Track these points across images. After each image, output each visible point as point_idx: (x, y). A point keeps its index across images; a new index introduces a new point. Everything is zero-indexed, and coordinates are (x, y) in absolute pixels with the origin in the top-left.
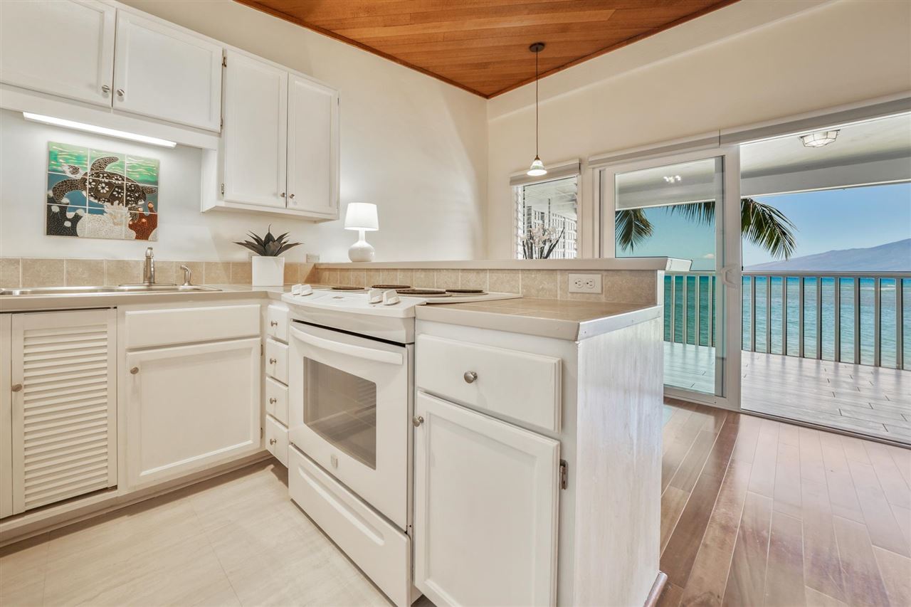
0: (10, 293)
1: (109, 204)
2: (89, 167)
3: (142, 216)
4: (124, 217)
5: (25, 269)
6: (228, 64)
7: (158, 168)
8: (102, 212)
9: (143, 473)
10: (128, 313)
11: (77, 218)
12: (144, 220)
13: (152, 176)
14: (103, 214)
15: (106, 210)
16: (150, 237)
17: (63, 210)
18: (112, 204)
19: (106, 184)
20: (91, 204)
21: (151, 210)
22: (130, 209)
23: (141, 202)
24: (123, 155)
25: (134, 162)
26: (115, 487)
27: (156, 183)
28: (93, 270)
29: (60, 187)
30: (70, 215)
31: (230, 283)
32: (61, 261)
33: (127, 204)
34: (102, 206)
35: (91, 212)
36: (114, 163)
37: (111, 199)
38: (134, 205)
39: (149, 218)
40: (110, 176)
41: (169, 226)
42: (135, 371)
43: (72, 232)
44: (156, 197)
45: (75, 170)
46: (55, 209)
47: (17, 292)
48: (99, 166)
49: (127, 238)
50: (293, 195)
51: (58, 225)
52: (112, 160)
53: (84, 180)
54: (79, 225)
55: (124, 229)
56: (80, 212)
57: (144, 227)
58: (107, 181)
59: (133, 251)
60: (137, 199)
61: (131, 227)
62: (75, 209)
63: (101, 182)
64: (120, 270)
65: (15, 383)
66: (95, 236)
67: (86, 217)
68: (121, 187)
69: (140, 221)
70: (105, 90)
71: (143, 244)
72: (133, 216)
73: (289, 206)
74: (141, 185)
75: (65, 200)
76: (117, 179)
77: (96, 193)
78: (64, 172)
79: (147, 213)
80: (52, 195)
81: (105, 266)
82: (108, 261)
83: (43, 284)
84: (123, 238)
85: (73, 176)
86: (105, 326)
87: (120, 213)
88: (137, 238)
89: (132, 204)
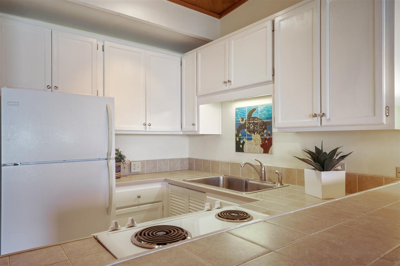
3: (266, 139)
4: (259, 140)
7: (272, 109)
11: (244, 143)
12: (267, 142)
13: (269, 114)
14: (251, 140)
15: (253, 138)
16: (269, 152)
17: (240, 140)
18: (254, 134)
20: (248, 135)
21: (269, 135)
22: (261, 136)
23: (265, 131)
24: (257, 107)
25: (262, 108)
27: (271, 118)
29: (239, 129)
30: (242, 142)
33: (260, 134)
34: (251, 136)
35: (248, 139)
36: (255, 112)
37: (254, 131)
38: (262, 133)
39: (269, 140)
40: (254, 119)
41: (276, 146)
43: (242, 150)
44: (271, 127)
45: (243, 119)
46: (238, 140)
48: (250, 114)
50: (323, 114)
51: (239, 147)
52: (254, 110)
53: (245, 123)
54: (244, 147)
55: (259, 148)
56: (244, 140)
57: (267, 146)
58: (252, 122)
60: (264, 129)
61: (261, 146)
63: (251, 123)
66: (249, 152)
67: (246, 141)
68: (257, 124)
69: (265, 142)
71: (267, 156)
72: (262, 140)
73: (323, 124)
74: (264, 121)
75: (240, 135)
76: (256, 120)
77: (249, 130)
78: (239, 121)
79: (268, 137)
80: (237, 133)
84: (259, 152)
85: (242, 123)
88: (264, 152)
89: (261, 133)
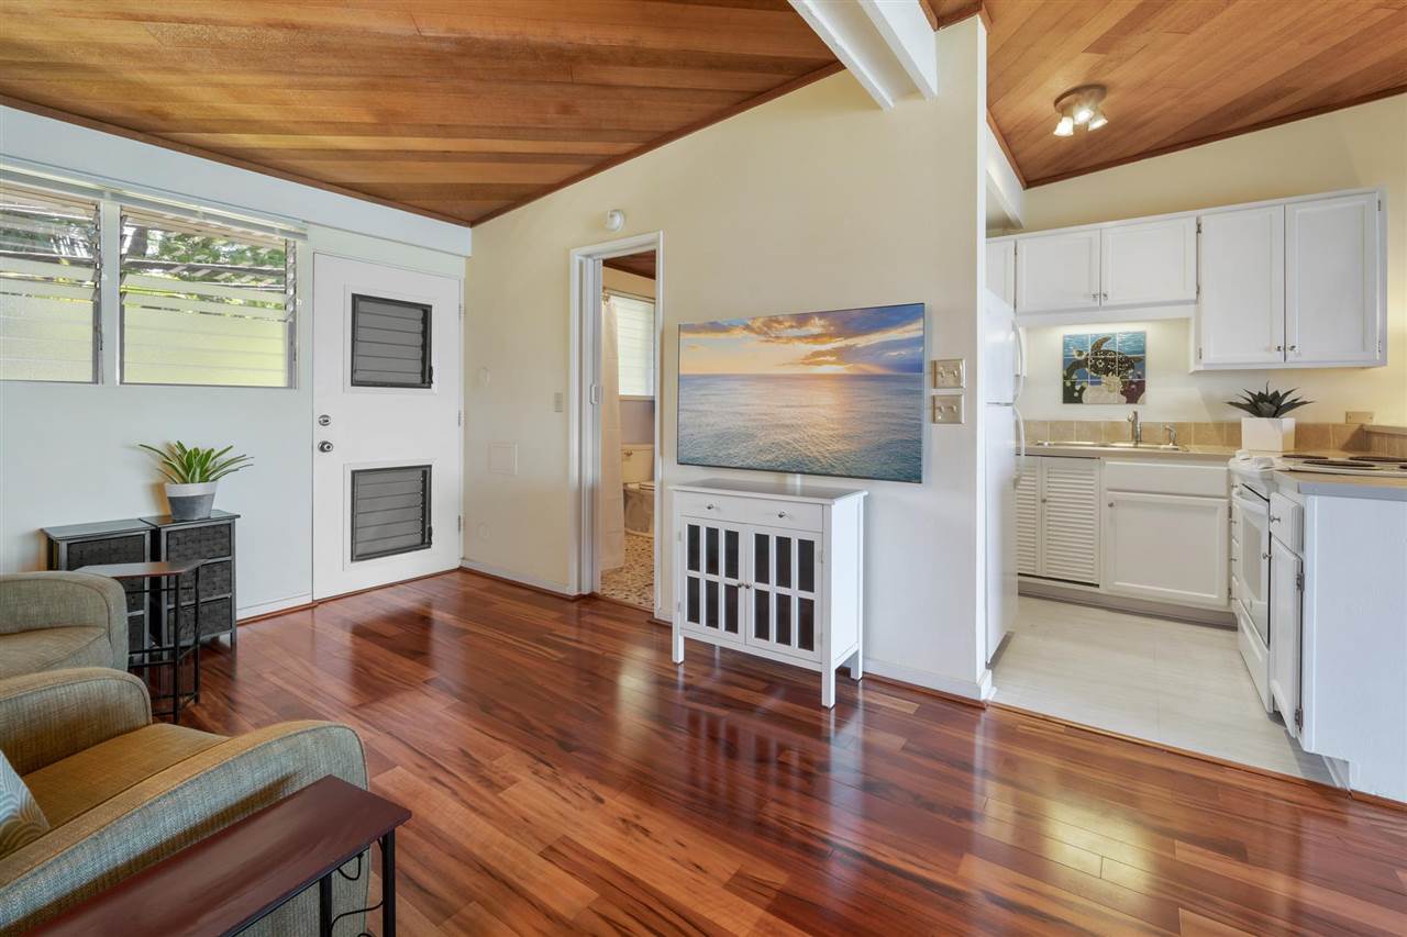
0: (1042, 444)
1: (1104, 376)
2: (1090, 347)
3: (1131, 383)
4: (1117, 385)
5: (1051, 428)
6: (1203, 230)
7: (1145, 338)
8: (1100, 383)
9: (1117, 583)
10: (1108, 463)
11: (1083, 389)
12: (1133, 386)
13: (1139, 346)
14: (1100, 385)
15: (1103, 380)
16: (1139, 401)
17: (1073, 384)
18: (1108, 375)
19: (1103, 359)
20: (1092, 377)
21: (1139, 377)
22: (1121, 378)
23: (1131, 371)
24: (1114, 335)
25: (1124, 337)
26: (1098, 586)
27: (1144, 352)
28: (1093, 430)
29: (1072, 367)
30: (1078, 387)
31: (1224, 445)
32: (1072, 422)
33: (1119, 374)
34: (1100, 378)
35: (1092, 383)
36: (1107, 342)
37: (1107, 371)
39: (1137, 384)
40: (1106, 352)
41: (1153, 391)
42: (1111, 505)
43: (1079, 400)
44: (1144, 365)
45: (1080, 353)
46: (1068, 384)
47: (1046, 444)
48: (1097, 346)
49: (1119, 403)
50: (1293, 347)
51: (1071, 396)
52: (1106, 339)
53: (1087, 359)
54: (1084, 395)
55: (1117, 395)
56: (1084, 384)
57: (1133, 392)
58: (1103, 357)
59: (1122, 412)
60: (1128, 368)
61: (1122, 393)
62: (1080, 383)
63: (1098, 359)
64: (1113, 431)
65: (1044, 497)
66: (1094, 403)
67: (1089, 388)
68: (1113, 360)
69: (1130, 387)
70: (1094, 296)
71: (1133, 407)
72: (1124, 384)
73: (1288, 359)
74: (1130, 356)
75: (1074, 377)
76: (1111, 354)
77: (1095, 369)
78: (1072, 356)
79: (1136, 380)
80: (1066, 374)
81: (1102, 426)
82: (1105, 422)
83: (1061, 439)
85: (1079, 358)
86: (1091, 470)
87: (1114, 381)
88: (1127, 402)
89: (1123, 374)
